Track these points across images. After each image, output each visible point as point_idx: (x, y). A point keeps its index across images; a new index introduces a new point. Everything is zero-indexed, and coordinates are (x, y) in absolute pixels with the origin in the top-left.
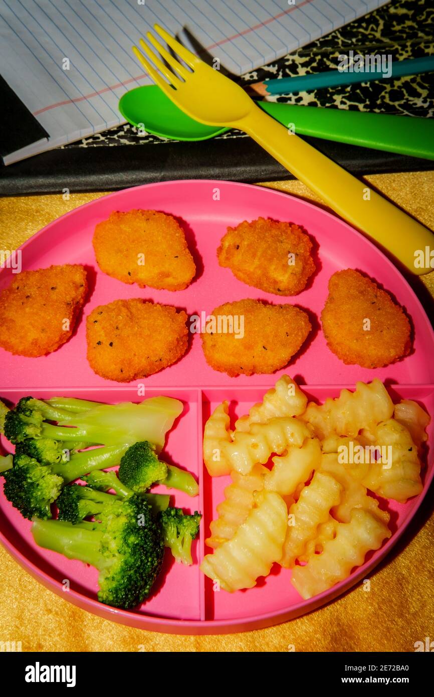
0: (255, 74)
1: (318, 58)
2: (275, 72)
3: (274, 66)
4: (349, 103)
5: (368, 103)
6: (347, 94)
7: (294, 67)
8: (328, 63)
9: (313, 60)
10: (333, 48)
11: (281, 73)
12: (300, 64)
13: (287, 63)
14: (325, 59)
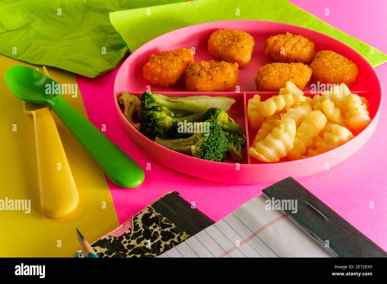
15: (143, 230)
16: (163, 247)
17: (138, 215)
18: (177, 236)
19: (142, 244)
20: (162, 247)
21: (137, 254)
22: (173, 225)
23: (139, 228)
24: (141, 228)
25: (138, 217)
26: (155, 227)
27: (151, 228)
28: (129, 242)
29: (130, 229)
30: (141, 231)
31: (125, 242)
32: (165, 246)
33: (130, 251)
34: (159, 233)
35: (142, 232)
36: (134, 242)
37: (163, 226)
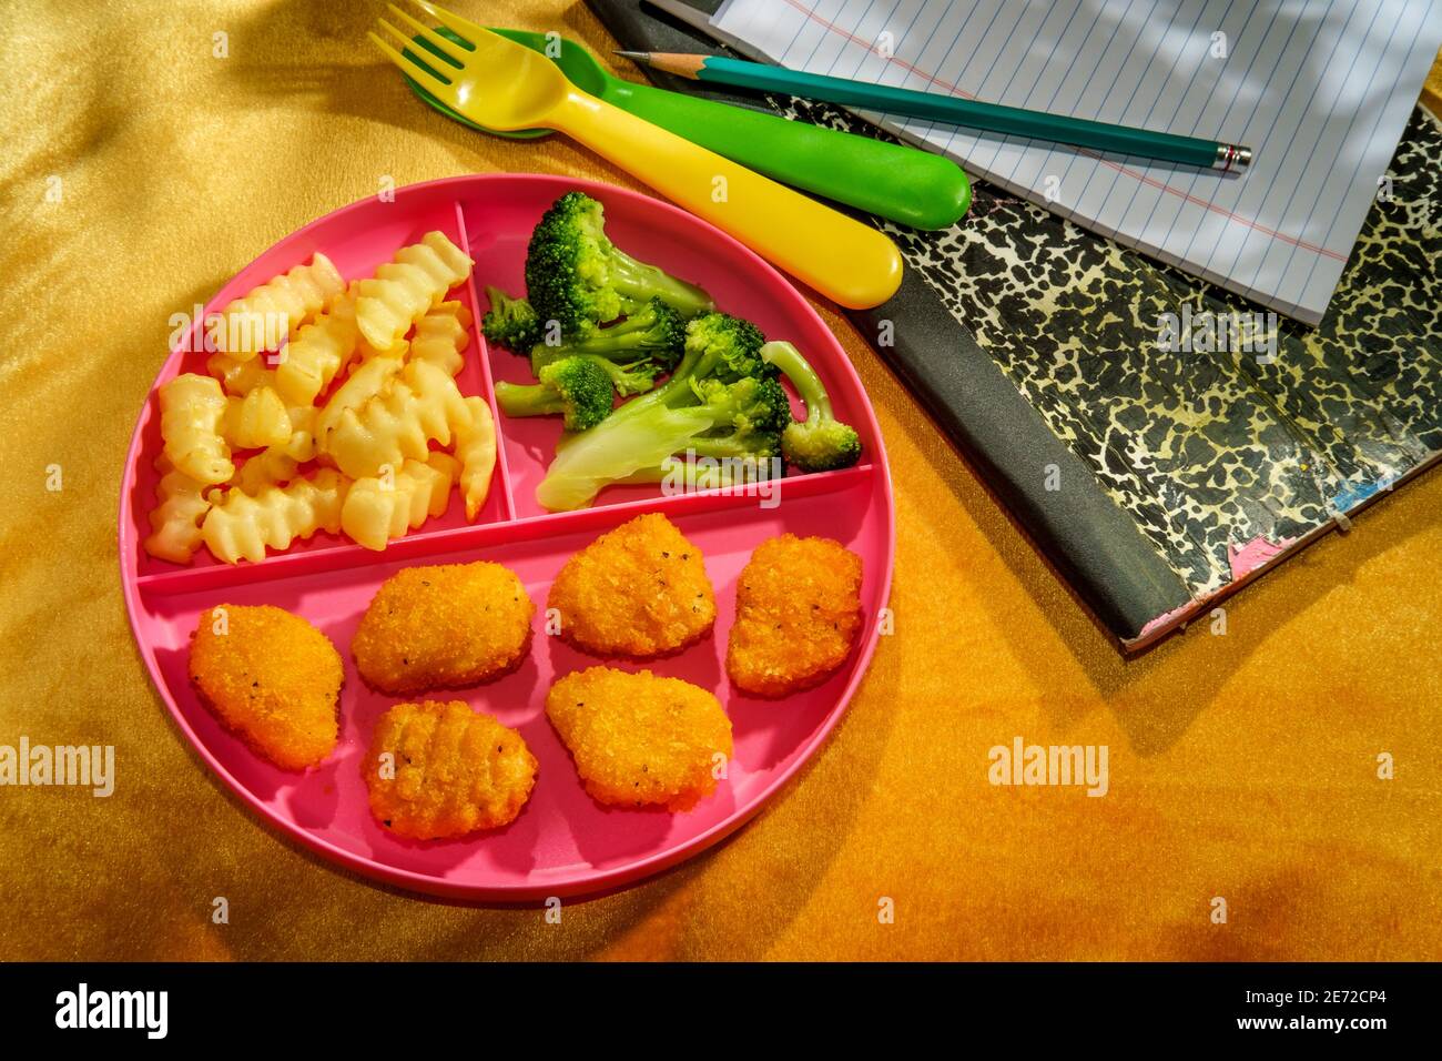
0: (1046, 215)
1: (1138, 282)
2: (1067, 240)
3: (1078, 232)
4: (1074, 362)
5: (1092, 387)
6: (1091, 353)
7: (1093, 259)
8: (1136, 300)
9: (1126, 277)
10: (1171, 291)
11: (1070, 248)
12: (1108, 263)
13: (1096, 247)
14: (1140, 292)
15: (1206, 545)
16: (1160, 492)
17: (1222, 585)
18: (1133, 506)
19: (1206, 511)
20: (1163, 494)
21: (1215, 489)
22: (1142, 532)
23: (1214, 552)
24: (1210, 549)
25: (1220, 582)
26: (1180, 544)
27: (1189, 546)
28: (1233, 521)
29: (1236, 553)
30: (1211, 544)
31: (1243, 522)
32: (1156, 496)
33: (1230, 499)
34: (1170, 528)
35: (1207, 540)
36: (1224, 519)
37: (1162, 537)
